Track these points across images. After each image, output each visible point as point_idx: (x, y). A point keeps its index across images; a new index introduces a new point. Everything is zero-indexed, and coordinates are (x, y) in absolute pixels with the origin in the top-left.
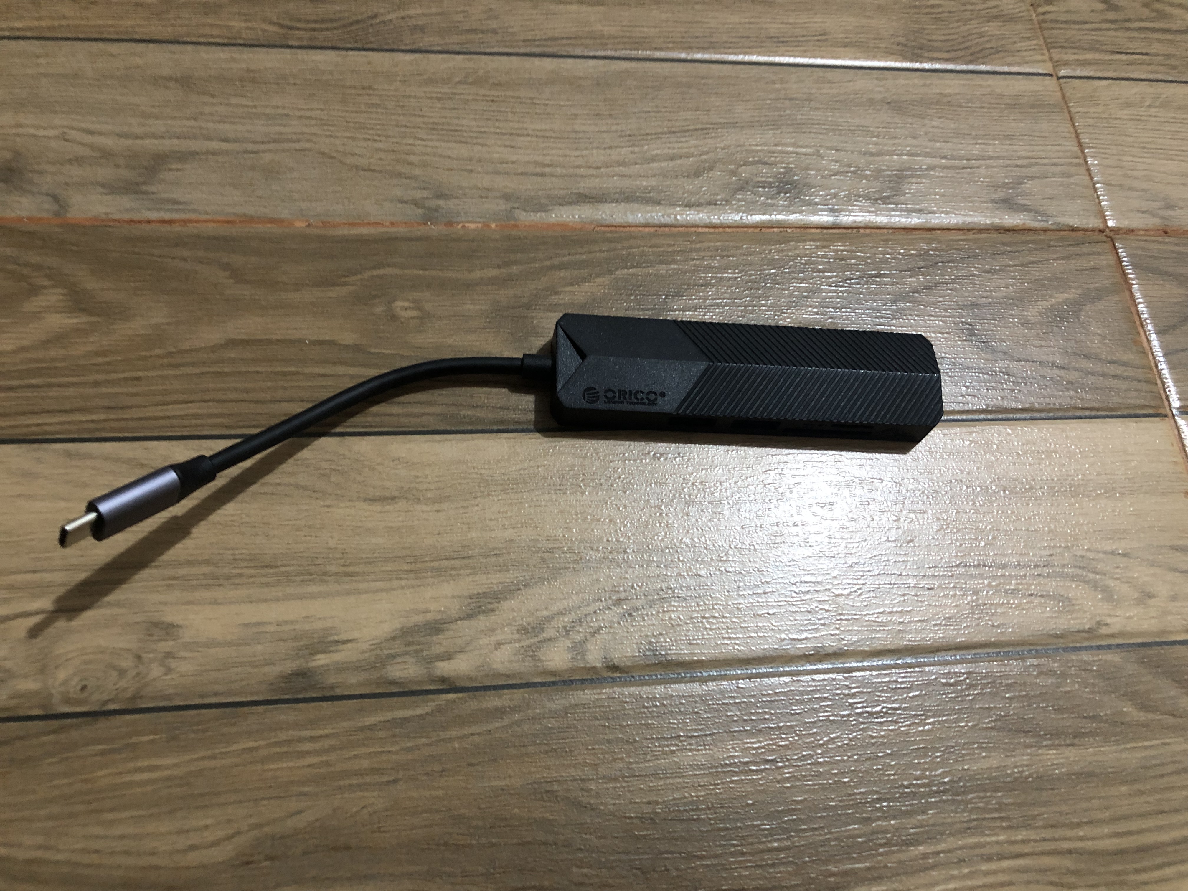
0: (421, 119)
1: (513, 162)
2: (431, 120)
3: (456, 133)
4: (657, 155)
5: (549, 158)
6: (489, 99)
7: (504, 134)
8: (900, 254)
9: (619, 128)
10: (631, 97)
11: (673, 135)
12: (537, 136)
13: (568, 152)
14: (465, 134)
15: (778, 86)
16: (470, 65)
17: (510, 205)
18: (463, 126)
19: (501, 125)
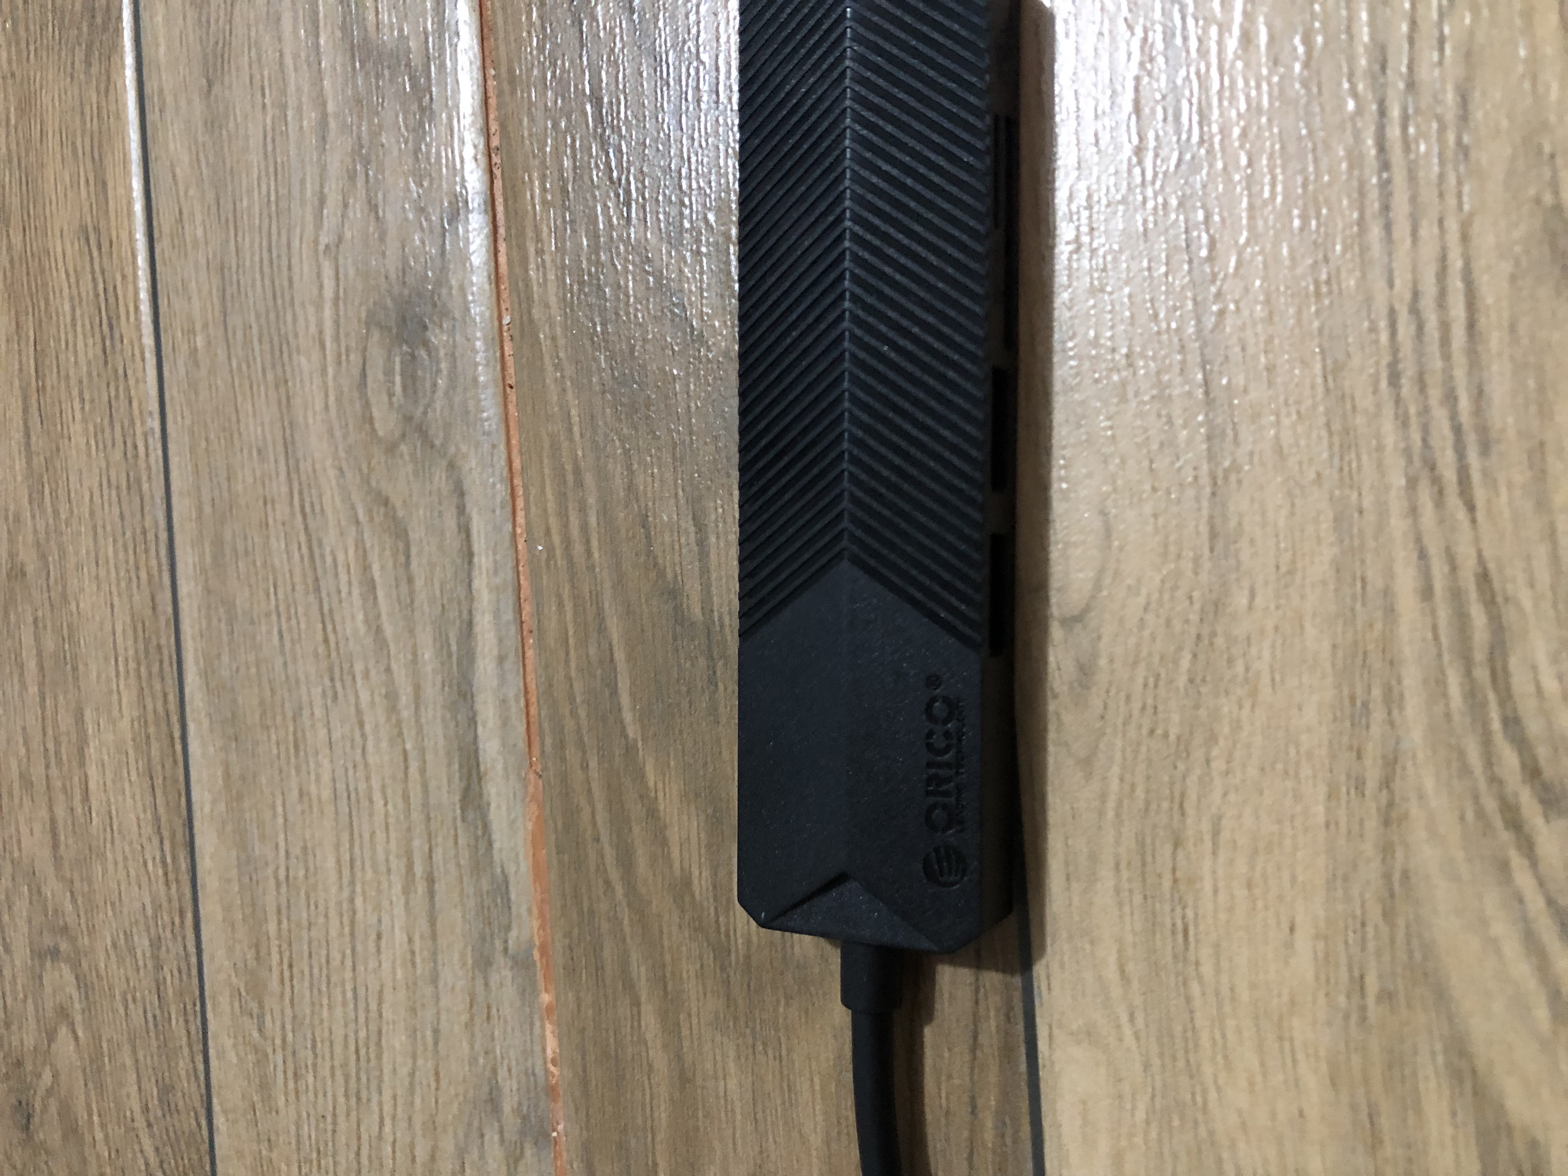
0: (341, 1119)
1: (410, 941)
2: (341, 1100)
3: (363, 1052)
4: (366, 621)
5: (394, 862)
6: (287, 974)
7: (353, 950)
8: (541, 48)
9: (318, 702)
10: (253, 670)
11: (322, 583)
12: (352, 883)
13: (379, 819)
14: (362, 1034)
15: (200, 341)
16: (224, 1000)
17: (500, 960)
18: (346, 1036)
19: (336, 956)
